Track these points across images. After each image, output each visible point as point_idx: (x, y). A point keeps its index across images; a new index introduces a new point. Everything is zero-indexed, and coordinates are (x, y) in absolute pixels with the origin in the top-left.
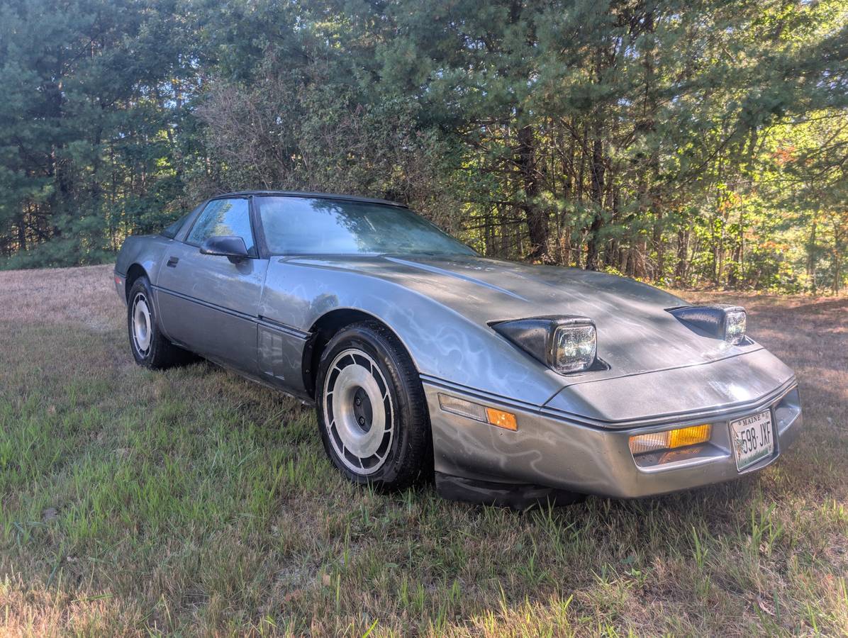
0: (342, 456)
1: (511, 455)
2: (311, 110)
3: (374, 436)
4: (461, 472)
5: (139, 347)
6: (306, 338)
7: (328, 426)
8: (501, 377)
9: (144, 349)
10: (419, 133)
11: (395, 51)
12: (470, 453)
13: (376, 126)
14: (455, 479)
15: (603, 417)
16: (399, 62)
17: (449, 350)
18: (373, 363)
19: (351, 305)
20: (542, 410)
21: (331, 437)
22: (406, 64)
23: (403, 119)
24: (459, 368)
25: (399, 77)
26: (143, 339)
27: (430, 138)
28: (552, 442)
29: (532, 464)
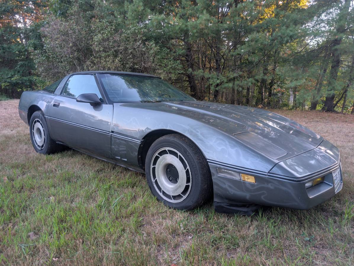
0: (161, 194)
1: (252, 194)
2: (97, 31)
3: (180, 186)
4: (226, 201)
5: (37, 144)
6: (140, 142)
7: (153, 181)
8: (247, 160)
9: (41, 145)
10: (147, 43)
11: (134, 6)
12: (232, 193)
13: (127, 39)
14: (223, 204)
15: (295, 176)
16: (136, 11)
17: (220, 148)
18: (179, 154)
19: (167, 128)
20: (268, 174)
21: (155, 186)
22: (139, 12)
23: (139, 36)
24: (227, 156)
25: (136, 18)
26: (39, 140)
27: (152, 45)
28: (272, 188)
29: (262, 197)
